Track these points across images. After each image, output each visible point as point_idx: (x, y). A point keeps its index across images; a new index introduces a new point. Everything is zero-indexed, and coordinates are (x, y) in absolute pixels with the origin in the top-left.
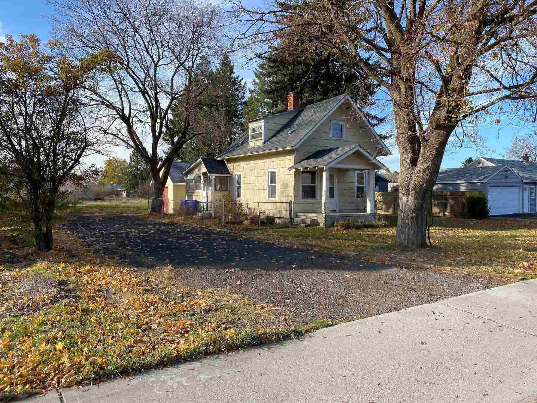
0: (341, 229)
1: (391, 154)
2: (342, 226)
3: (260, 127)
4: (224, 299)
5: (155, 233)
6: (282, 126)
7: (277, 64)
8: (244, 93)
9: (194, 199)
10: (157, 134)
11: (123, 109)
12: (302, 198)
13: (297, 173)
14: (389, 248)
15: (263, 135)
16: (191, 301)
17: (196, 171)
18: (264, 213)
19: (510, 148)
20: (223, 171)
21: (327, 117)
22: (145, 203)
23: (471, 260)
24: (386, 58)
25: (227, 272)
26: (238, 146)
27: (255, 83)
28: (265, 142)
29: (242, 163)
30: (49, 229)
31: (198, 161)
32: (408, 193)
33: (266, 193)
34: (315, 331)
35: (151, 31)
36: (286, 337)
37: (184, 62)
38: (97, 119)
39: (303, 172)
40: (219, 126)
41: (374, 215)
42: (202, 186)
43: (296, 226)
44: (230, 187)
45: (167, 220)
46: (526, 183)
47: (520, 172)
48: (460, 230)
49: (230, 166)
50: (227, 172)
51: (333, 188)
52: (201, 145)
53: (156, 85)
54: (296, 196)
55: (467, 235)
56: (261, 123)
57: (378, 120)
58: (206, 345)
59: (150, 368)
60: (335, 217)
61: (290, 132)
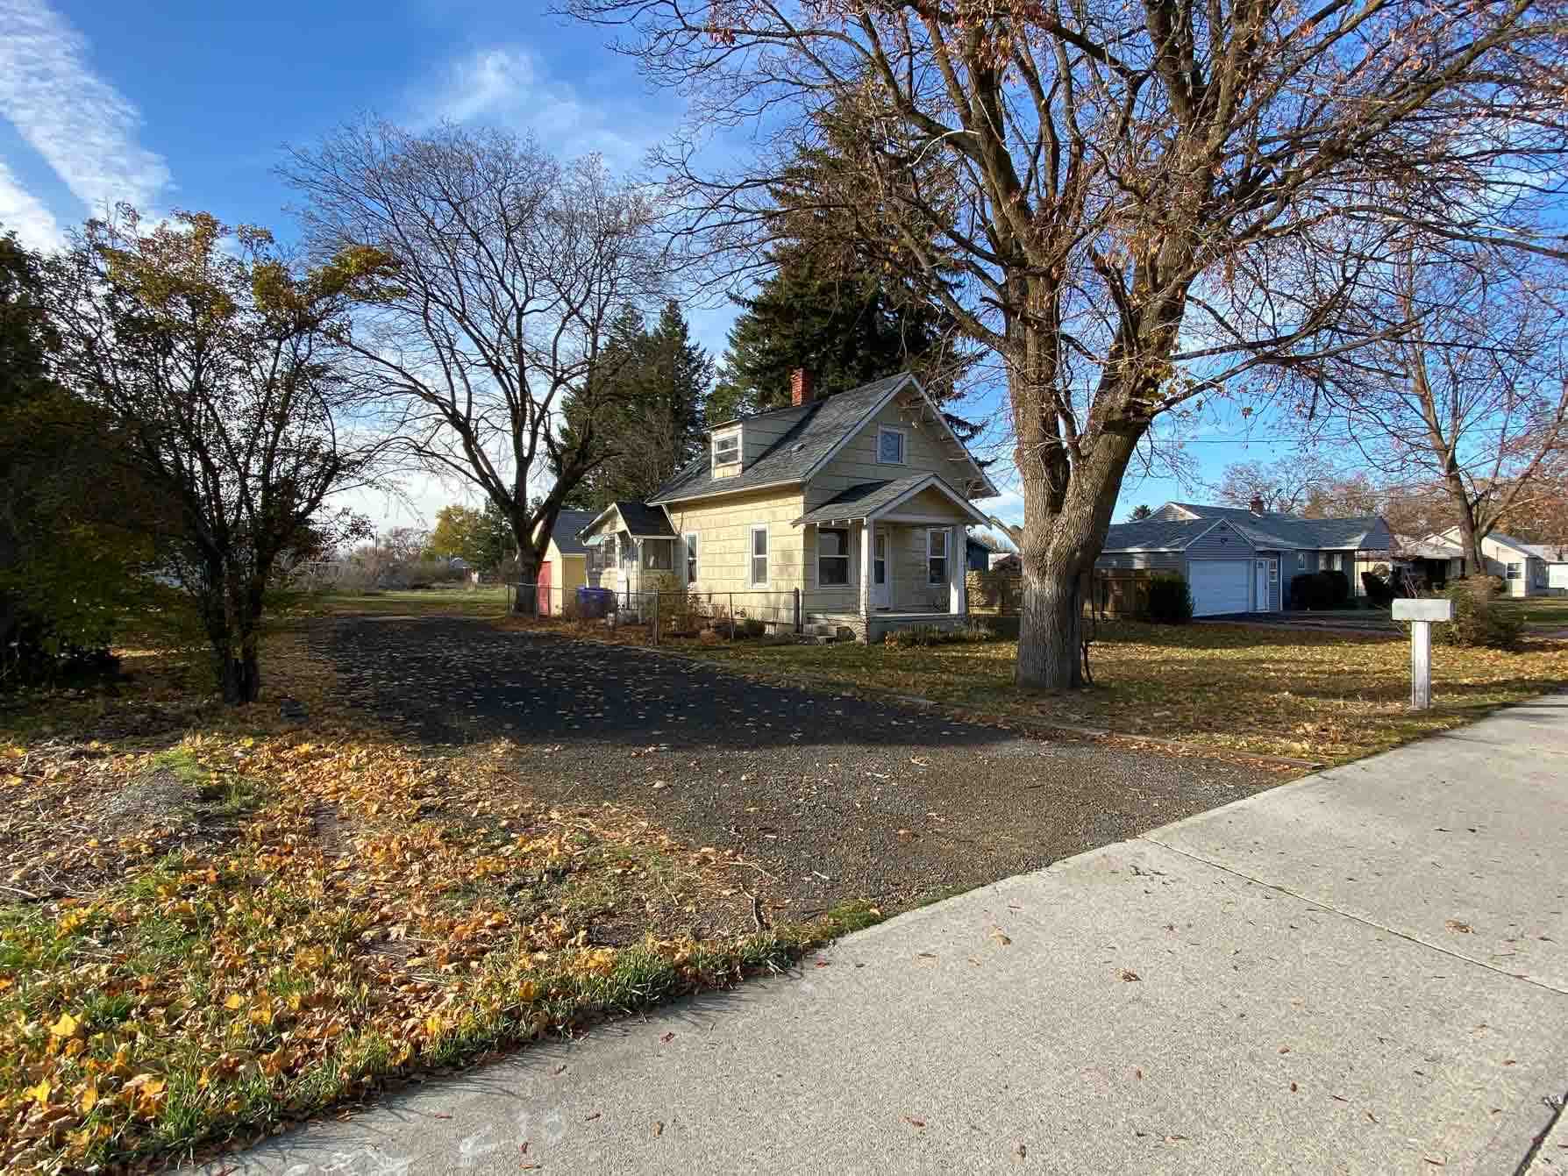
0: (898, 645)
1: (998, 495)
2: (902, 640)
3: (735, 439)
4: (611, 835)
5: (509, 657)
6: (779, 436)
7: (771, 315)
8: (709, 379)
9: (602, 586)
10: (526, 453)
11: (454, 401)
12: (821, 582)
13: (809, 531)
14: (1003, 689)
15: (740, 455)
16: (527, 841)
17: (606, 529)
18: (743, 613)
19: (1222, 487)
20: (661, 529)
21: (869, 418)
22: (502, 593)
23: (1186, 718)
24: (995, 284)
25: (638, 755)
26: (689, 479)
27: (730, 358)
28: (744, 470)
29: (698, 513)
30: (250, 655)
31: (609, 509)
32: (1041, 572)
33: (747, 572)
34: (834, 943)
35: (509, 240)
36: (751, 969)
37: (582, 305)
38: (403, 422)
39: (822, 531)
40: (658, 443)
41: (966, 618)
42: (618, 558)
43: (810, 639)
44: (674, 562)
45: (543, 630)
46: (1262, 553)
47: (1247, 532)
48: (1139, 646)
49: (675, 519)
50: (669, 530)
51: (883, 562)
52: (621, 479)
53: (521, 350)
54: (807, 579)
55: (1159, 657)
56: (737, 432)
57: (971, 430)
58: (510, 1014)
59: (310, 1117)
60: (886, 621)
61: (795, 448)
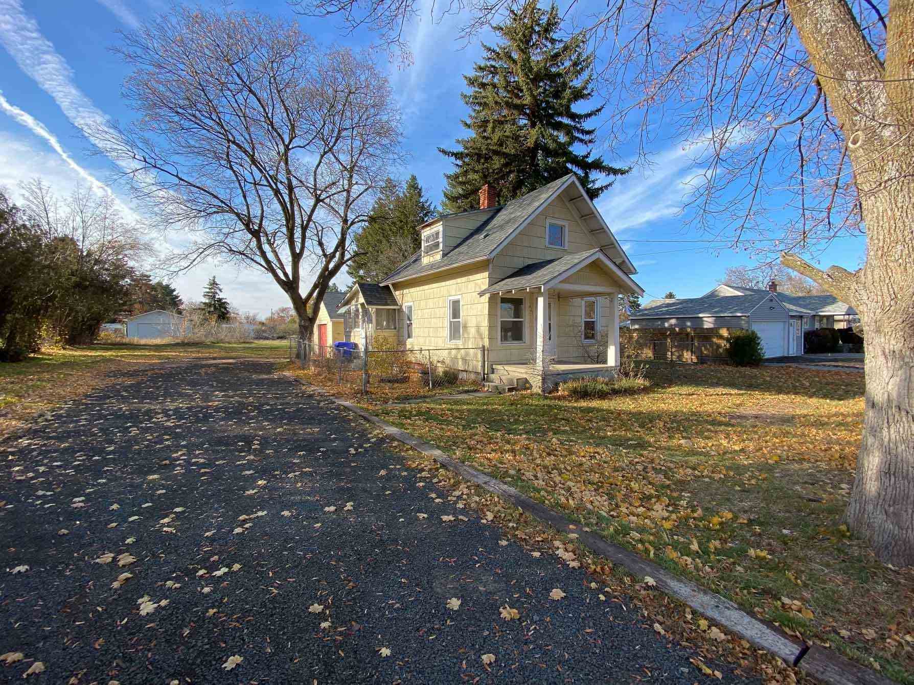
3: (437, 234)
6: (471, 231)
9: (352, 341)
10: (298, 251)
11: (250, 216)
12: (502, 339)
13: (491, 300)
15: (441, 245)
17: (353, 302)
20: (389, 302)
28: (444, 255)
29: (412, 290)
31: (354, 289)
33: (446, 332)
39: (504, 300)
41: (620, 369)
42: (361, 322)
44: (399, 324)
49: (397, 294)
50: (394, 302)
51: (550, 324)
54: (491, 338)
56: (439, 227)
60: (559, 373)
61: (482, 236)
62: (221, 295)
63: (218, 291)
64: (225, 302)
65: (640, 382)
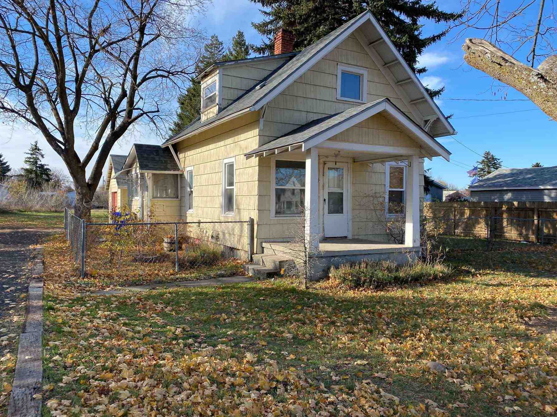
3: (215, 85)
12: (276, 214)
15: (217, 99)
17: (134, 166)
20: (169, 166)
28: (220, 110)
31: (132, 150)
44: (181, 192)
50: (176, 167)
51: (342, 194)
54: (261, 210)
56: (215, 77)
62: (42, 161)
63: (40, 157)
64: (48, 169)
65: (439, 268)
